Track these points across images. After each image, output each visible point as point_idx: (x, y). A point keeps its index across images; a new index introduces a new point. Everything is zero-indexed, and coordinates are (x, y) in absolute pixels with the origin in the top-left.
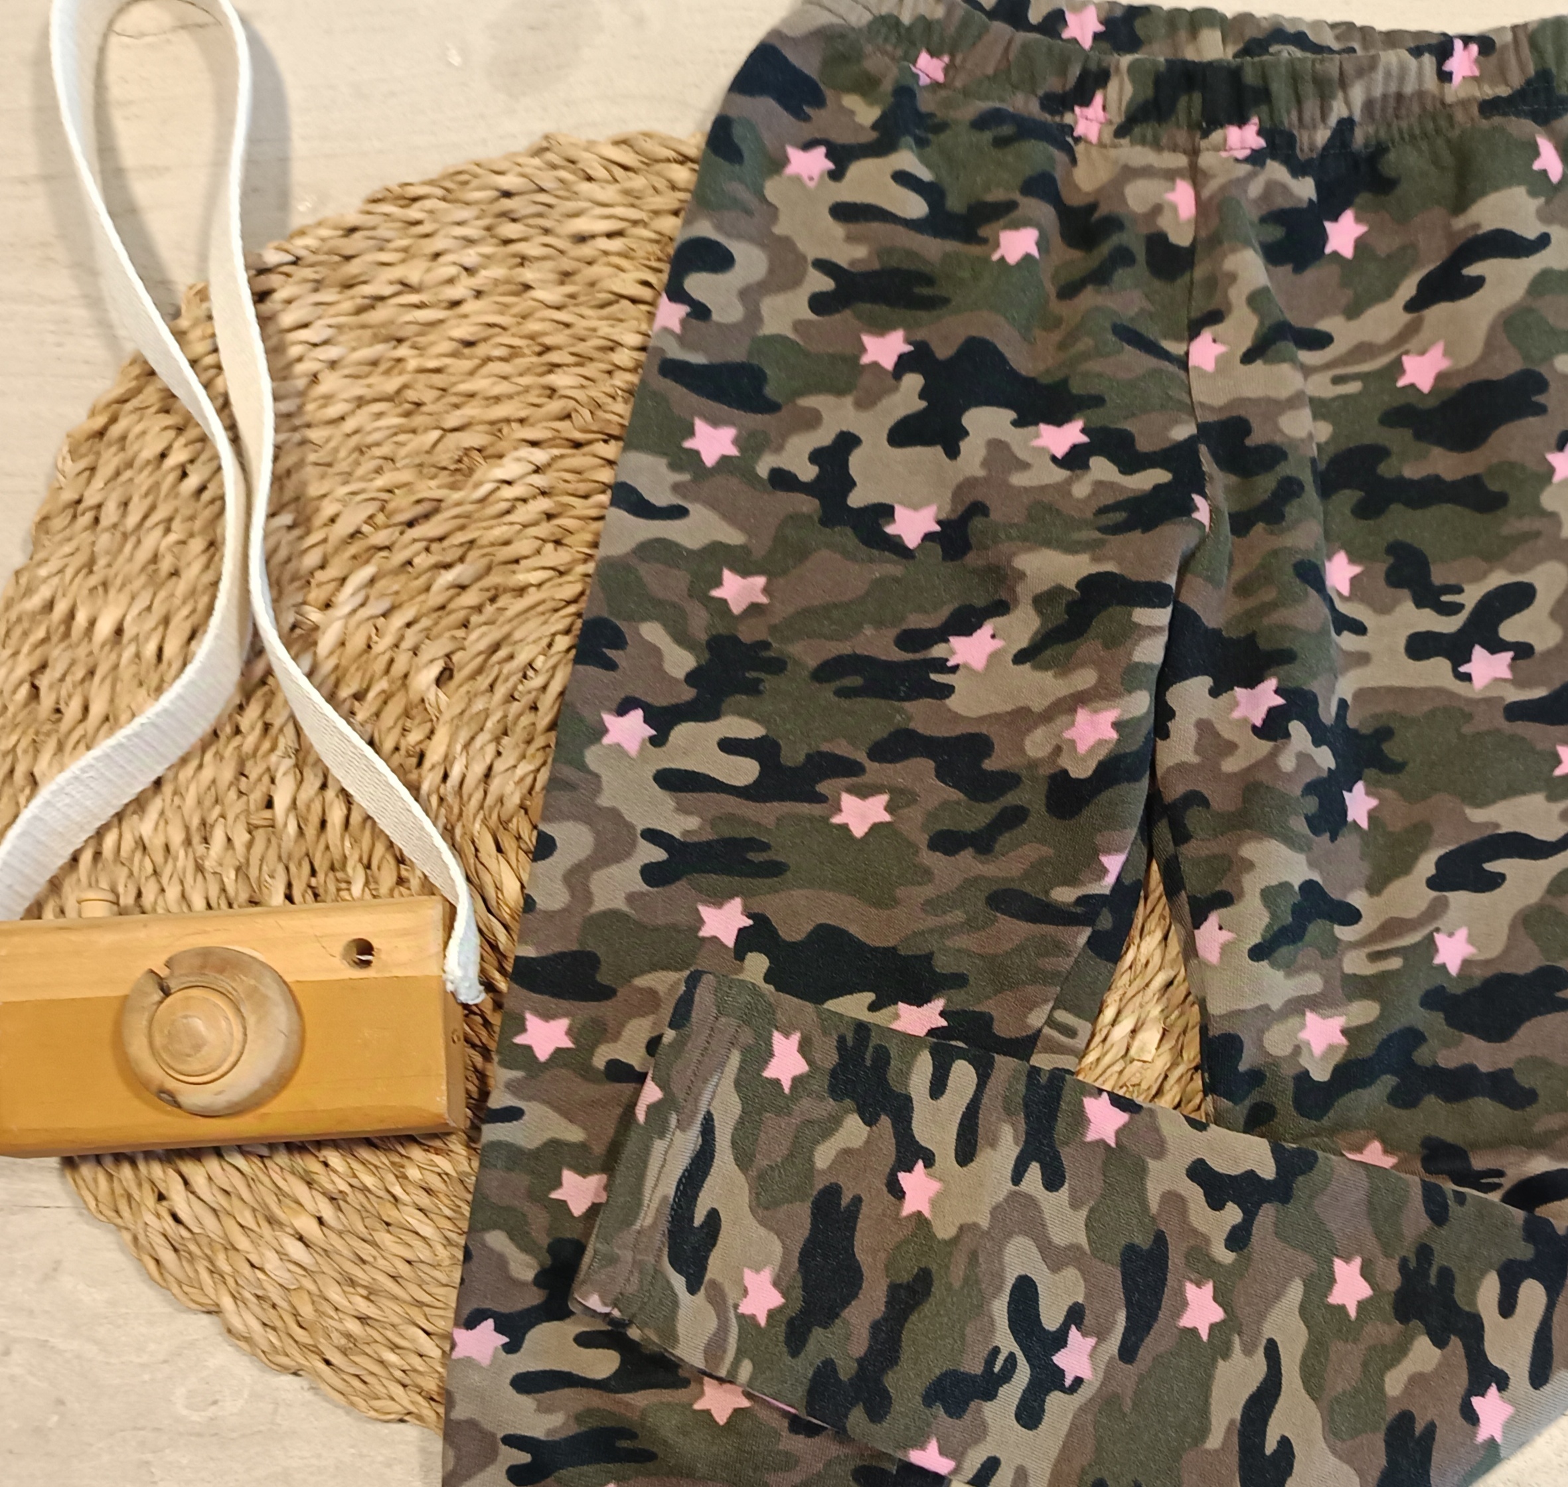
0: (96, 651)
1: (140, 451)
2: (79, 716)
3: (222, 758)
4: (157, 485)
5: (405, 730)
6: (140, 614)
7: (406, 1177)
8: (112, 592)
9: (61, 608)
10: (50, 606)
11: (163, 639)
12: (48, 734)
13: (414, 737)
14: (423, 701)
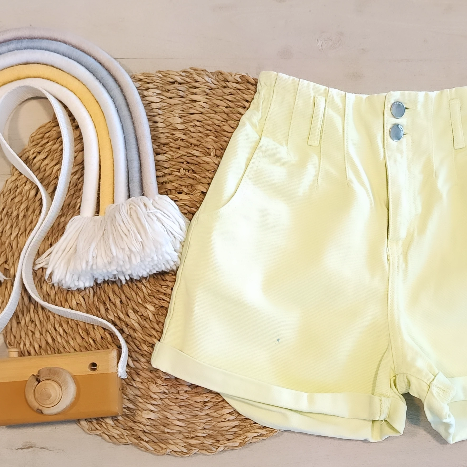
0: (188, 97)
1: (247, 95)
2: (168, 97)
3: (167, 138)
4: (239, 101)
5: (186, 187)
6: (202, 106)
7: (61, 218)
8: (206, 96)
9: (196, 84)
10: (197, 82)
11: (196, 114)
12: (162, 90)
13: (185, 190)
14: (196, 189)
